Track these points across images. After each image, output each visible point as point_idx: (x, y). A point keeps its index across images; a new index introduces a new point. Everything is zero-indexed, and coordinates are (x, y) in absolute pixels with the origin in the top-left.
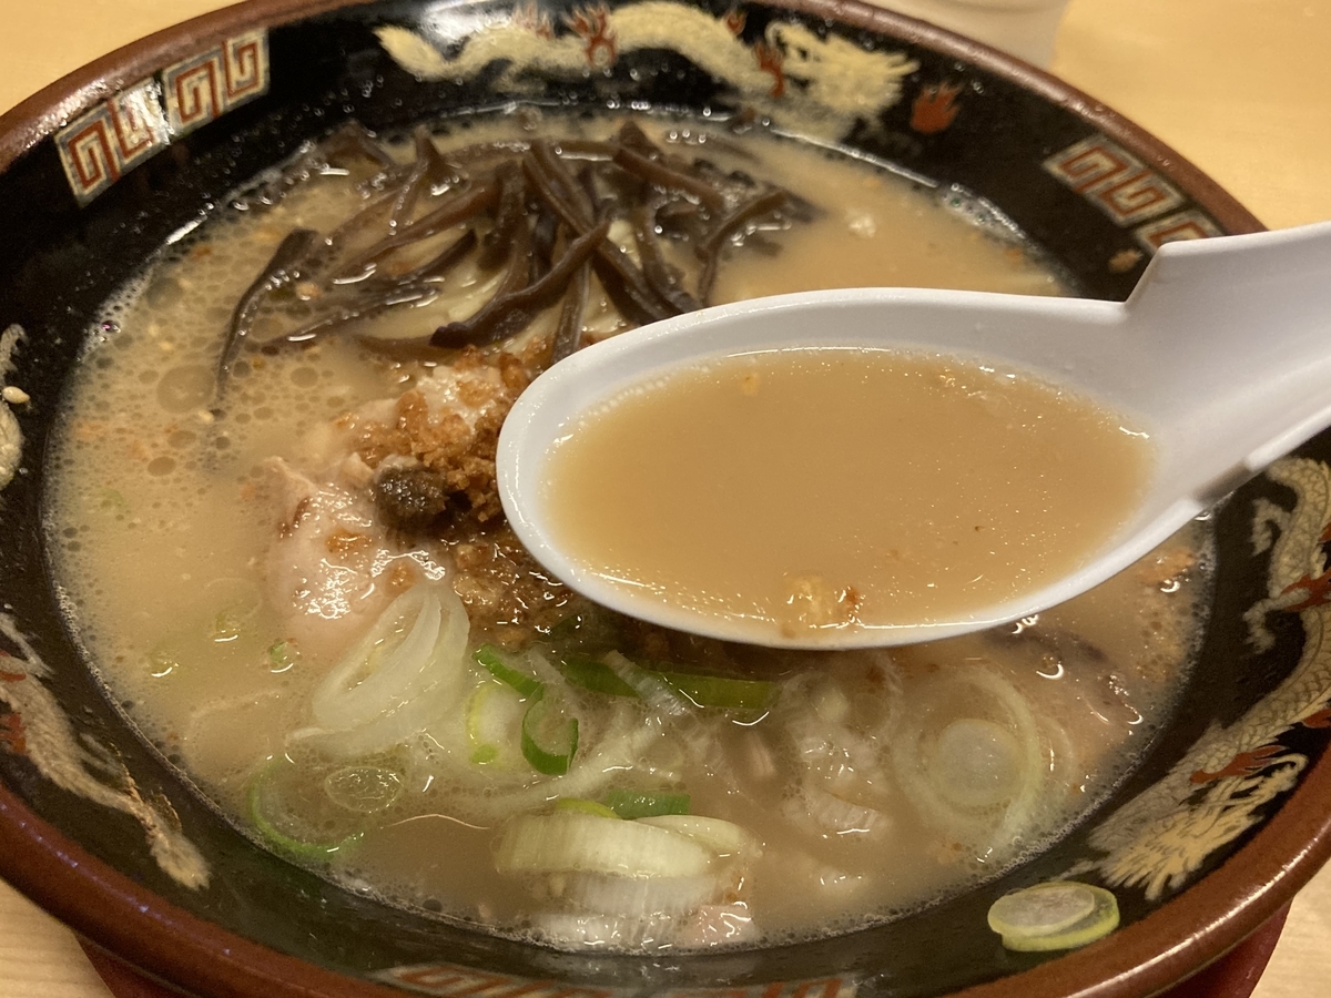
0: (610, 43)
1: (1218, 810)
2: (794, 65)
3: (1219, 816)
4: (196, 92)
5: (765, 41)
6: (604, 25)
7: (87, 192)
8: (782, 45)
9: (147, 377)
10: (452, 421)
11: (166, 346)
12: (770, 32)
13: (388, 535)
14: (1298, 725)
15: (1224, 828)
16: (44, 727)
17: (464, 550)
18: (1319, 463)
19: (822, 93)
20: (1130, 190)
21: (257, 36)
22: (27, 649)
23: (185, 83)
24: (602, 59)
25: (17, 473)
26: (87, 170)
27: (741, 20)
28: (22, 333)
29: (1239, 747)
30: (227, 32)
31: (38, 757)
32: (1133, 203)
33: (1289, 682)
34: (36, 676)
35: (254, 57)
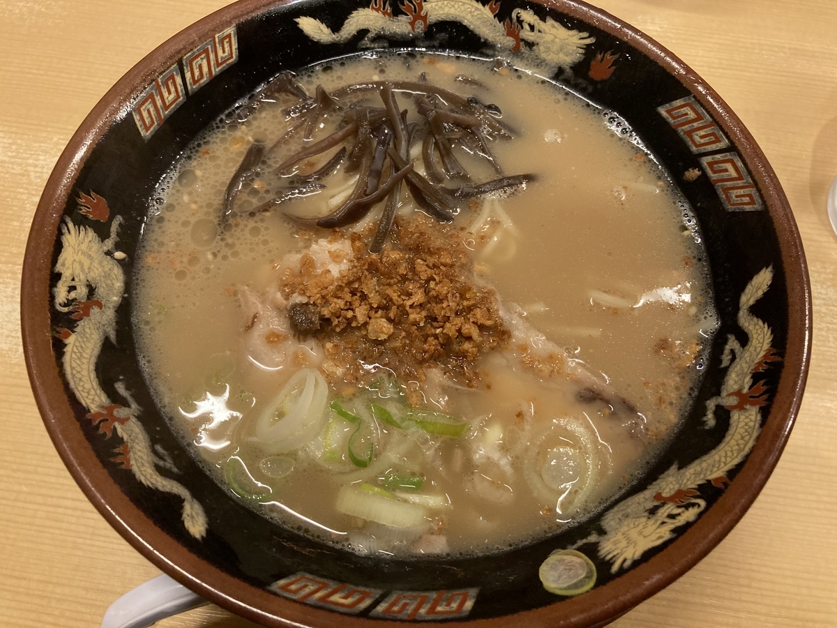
0: (425, 18)
1: (659, 522)
2: (526, 34)
3: (658, 527)
4: (200, 67)
5: (511, 19)
6: (421, 8)
7: (148, 134)
8: (520, 22)
9: (185, 224)
10: (326, 273)
11: (194, 206)
12: (514, 15)
13: (294, 336)
14: (709, 481)
15: (658, 535)
16: (138, 447)
17: (329, 345)
18: (764, 323)
19: (541, 51)
20: (702, 133)
21: (231, 30)
22: (130, 399)
23: (194, 63)
24: (420, 28)
25: (123, 297)
26: (147, 121)
27: (497, 7)
28: (121, 219)
29: (680, 485)
30: (215, 30)
31: (135, 469)
32: (702, 141)
33: (713, 452)
34: (135, 416)
35: (230, 42)
